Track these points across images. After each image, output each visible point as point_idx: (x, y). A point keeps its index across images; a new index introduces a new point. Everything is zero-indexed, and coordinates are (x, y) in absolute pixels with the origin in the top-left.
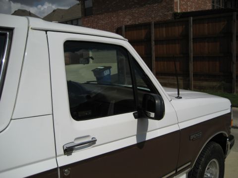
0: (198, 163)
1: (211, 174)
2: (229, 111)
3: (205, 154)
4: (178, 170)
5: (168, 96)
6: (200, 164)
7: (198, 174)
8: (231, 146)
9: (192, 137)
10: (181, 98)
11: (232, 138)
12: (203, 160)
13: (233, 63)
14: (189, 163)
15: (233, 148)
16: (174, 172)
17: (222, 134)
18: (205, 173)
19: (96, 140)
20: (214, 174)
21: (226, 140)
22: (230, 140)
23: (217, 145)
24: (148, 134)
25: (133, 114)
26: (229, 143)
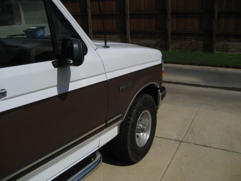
0: (129, 115)
1: (143, 125)
2: (160, 62)
3: (137, 105)
4: (108, 122)
5: (94, 46)
6: (131, 116)
7: (130, 126)
8: (163, 97)
9: (121, 88)
10: (108, 47)
11: (163, 89)
12: (135, 111)
13: (168, 20)
14: (120, 115)
15: (164, 98)
16: (104, 124)
17: (153, 85)
18: (138, 125)
19: (6, 92)
20: (147, 124)
21: (158, 91)
22: (161, 91)
23: (149, 96)
24: (71, 84)
25: (52, 62)
26: (160, 94)
